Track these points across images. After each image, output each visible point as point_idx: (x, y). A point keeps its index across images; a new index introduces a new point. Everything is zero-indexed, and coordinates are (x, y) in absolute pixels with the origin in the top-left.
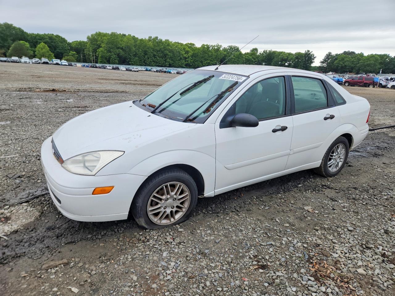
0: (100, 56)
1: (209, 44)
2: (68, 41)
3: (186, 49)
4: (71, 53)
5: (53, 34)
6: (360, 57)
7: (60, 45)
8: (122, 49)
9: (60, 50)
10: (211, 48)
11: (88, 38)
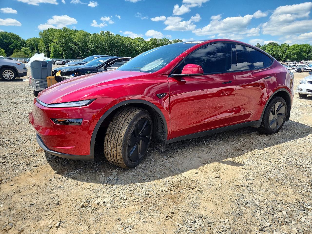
0: (52, 51)
1: (157, 38)
2: (22, 38)
3: (136, 43)
4: (23, 49)
5: (6, 32)
6: (287, 47)
7: (13, 42)
8: (75, 43)
9: (13, 46)
10: (159, 41)
11: (40, 34)
